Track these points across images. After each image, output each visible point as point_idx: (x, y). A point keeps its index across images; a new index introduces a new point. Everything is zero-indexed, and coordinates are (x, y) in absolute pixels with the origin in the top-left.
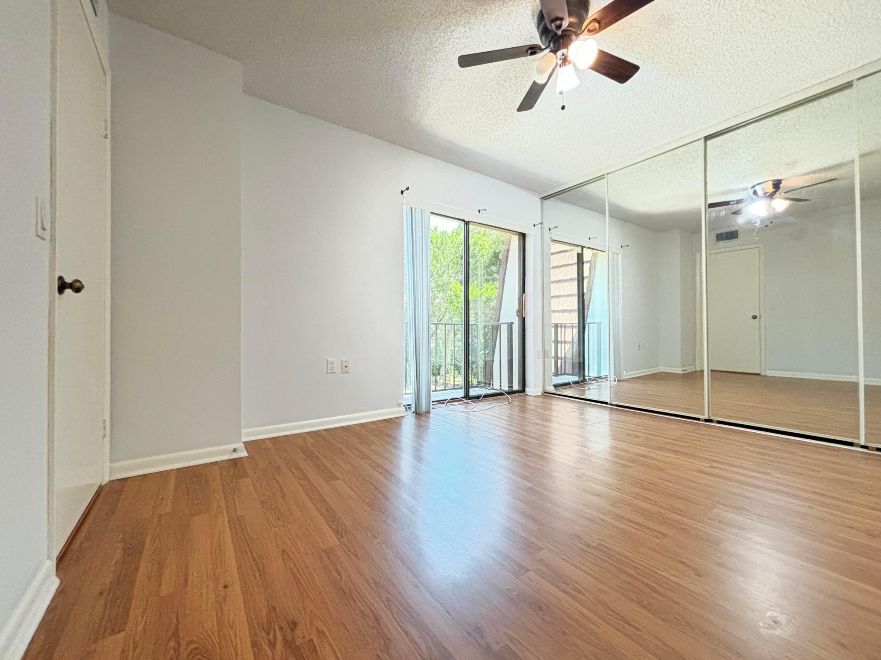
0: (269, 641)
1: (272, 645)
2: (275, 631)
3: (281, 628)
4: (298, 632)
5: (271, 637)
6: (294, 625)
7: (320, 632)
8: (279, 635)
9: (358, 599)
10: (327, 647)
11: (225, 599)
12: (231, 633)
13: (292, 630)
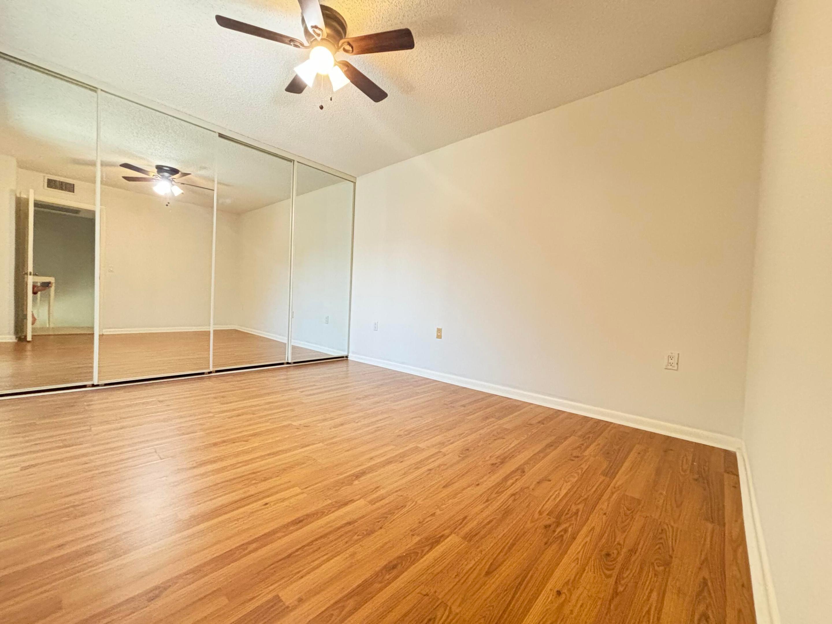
0: (565, 533)
1: (566, 530)
2: (558, 534)
3: (554, 531)
4: (548, 522)
5: (562, 533)
6: (547, 527)
7: (540, 513)
8: (558, 530)
9: (506, 505)
10: (545, 507)
11: (567, 583)
12: (581, 556)
13: (550, 526)
